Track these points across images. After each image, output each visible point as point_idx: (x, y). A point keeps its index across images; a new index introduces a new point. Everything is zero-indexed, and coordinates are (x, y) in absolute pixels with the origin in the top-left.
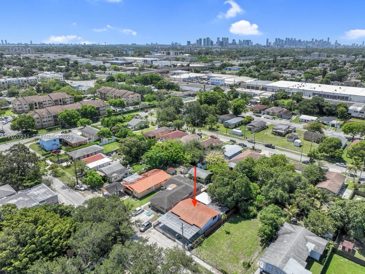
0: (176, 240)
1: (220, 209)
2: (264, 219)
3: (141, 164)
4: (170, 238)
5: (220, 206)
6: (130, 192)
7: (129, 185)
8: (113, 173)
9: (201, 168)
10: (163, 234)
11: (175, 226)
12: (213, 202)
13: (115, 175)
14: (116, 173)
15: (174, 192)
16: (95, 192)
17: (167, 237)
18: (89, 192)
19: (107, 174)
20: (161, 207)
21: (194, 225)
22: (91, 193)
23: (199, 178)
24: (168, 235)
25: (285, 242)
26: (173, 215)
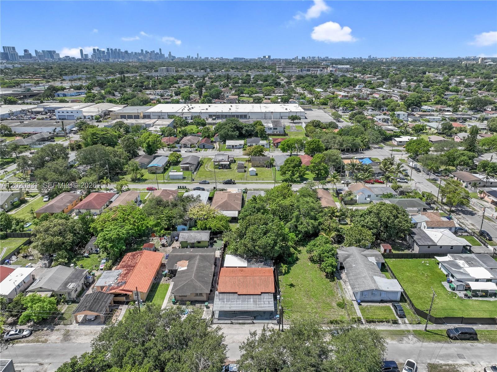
0: (255, 321)
1: (265, 264)
2: (324, 253)
3: (87, 257)
4: (245, 324)
5: (261, 262)
6: (124, 299)
7: (121, 288)
8: (66, 284)
9: (184, 230)
10: (232, 323)
11: (243, 306)
12: (249, 262)
13: (71, 286)
14: (72, 282)
15: (196, 270)
16: (57, 327)
17: (240, 324)
18: (44, 332)
19: (56, 289)
21: (262, 293)
22: (49, 331)
24: (241, 321)
25: (354, 265)
26: (225, 296)
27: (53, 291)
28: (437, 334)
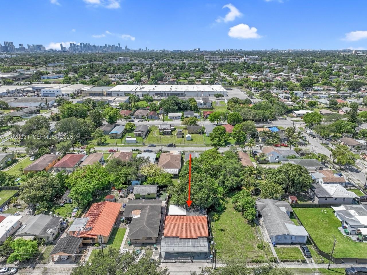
0: (193, 261)
1: (200, 213)
2: (246, 204)
3: (63, 206)
4: (185, 262)
5: (197, 211)
6: (90, 241)
7: (88, 233)
8: (46, 229)
9: (137, 184)
10: (175, 262)
11: (184, 248)
12: (188, 211)
13: (49, 231)
14: (50, 228)
15: (147, 218)
16: (38, 266)
17: (181, 262)
18: (27, 269)
19: (37, 234)
20: (148, 238)
21: (198, 237)
22: (31, 269)
23: (149, 194)
24: (182, 261)
25: (269, 214)
26: (170, 240)
27: (35, 235)
28: (338, 272)
